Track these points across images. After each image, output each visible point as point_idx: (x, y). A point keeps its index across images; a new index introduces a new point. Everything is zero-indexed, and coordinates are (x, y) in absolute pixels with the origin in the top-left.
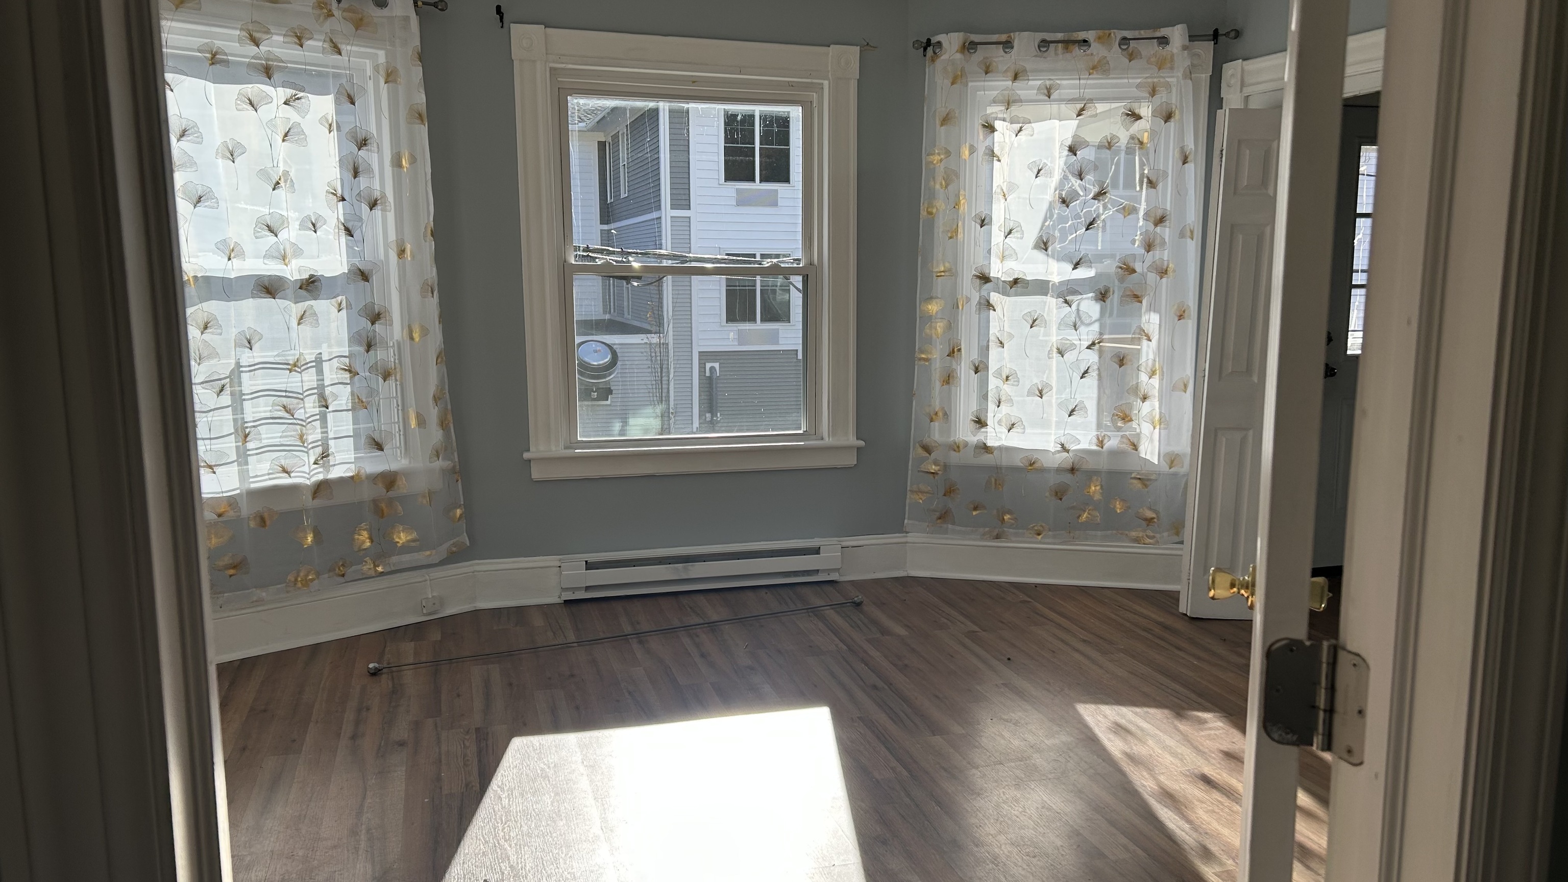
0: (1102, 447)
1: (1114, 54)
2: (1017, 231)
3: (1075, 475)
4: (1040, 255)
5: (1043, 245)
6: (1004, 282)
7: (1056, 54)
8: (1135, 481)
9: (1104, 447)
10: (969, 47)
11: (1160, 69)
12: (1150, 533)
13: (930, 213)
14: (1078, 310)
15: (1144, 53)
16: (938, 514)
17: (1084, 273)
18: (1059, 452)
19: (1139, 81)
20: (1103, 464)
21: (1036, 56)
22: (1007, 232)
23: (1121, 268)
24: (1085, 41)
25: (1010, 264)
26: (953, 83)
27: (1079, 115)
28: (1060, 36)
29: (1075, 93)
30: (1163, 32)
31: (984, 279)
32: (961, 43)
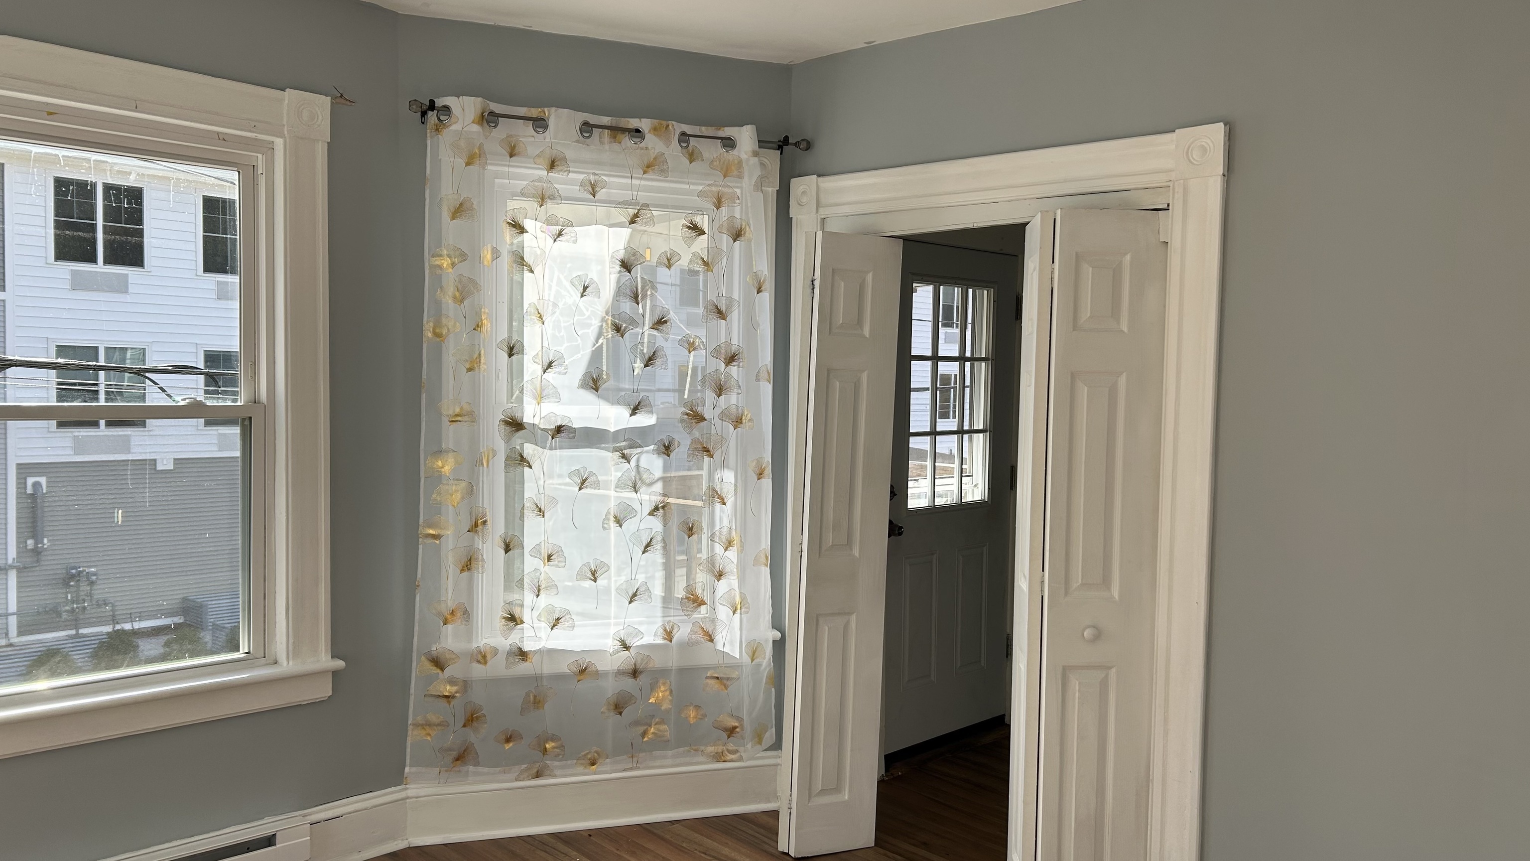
0: (671, 641)
1: (673, 151)
2: (559, 365)
3: (638, 679)
4: (589, 396)
5: (593, 383)
6: (542, 430)
7: (602, 143)
8: (712, 682)
9: (674, 640)
10: (489, 119)
11: (725, 176)
12: (731, 746)
13: (437, 335)
14: (638, 466)
15: (706, 155)
16: (455, 754)
17: (644, 420)
18: (618, 652)
19: (700, 188)
20: (673, 661)
21: (578, 141)
22: (545, 365)
23: (687, 414)
24: (638, 131)
25: (548, 408)
26: (468, 164)
27: (632, 222)
28: (606, 120)
29: (627, 195)
30: (727, 132)
31: (515, 425)
32: (480, 112)
